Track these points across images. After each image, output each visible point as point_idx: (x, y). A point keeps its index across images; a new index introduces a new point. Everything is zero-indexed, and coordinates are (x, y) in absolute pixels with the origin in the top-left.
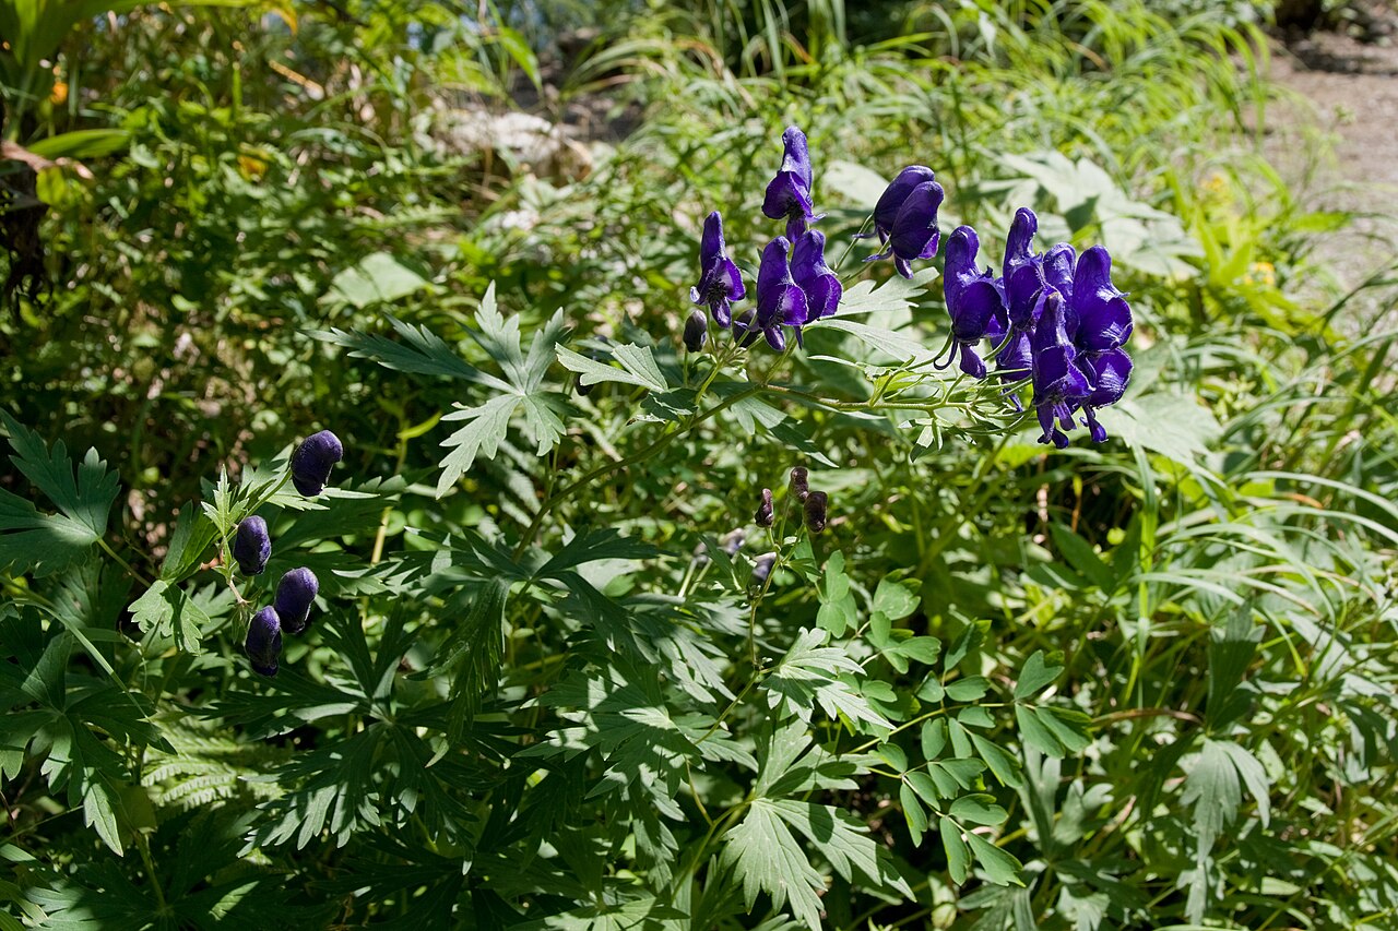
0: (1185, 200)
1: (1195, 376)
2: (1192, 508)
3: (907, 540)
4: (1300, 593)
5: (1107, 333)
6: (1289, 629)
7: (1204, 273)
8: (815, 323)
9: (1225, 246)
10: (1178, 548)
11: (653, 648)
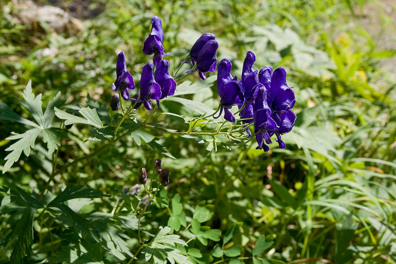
0: (329, 45)
1: (332, 119)
2: (330, 173)
3: (211, 188)
4: (373, 209)
5: (285, 104)
6: (369, 224)
7: (337, 76)
8: (165, 99)
9: (345, 64)
10: (324, 190)
11: (99, 237)
